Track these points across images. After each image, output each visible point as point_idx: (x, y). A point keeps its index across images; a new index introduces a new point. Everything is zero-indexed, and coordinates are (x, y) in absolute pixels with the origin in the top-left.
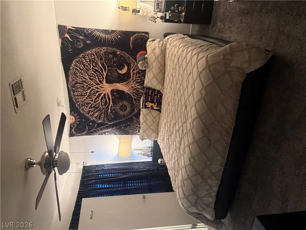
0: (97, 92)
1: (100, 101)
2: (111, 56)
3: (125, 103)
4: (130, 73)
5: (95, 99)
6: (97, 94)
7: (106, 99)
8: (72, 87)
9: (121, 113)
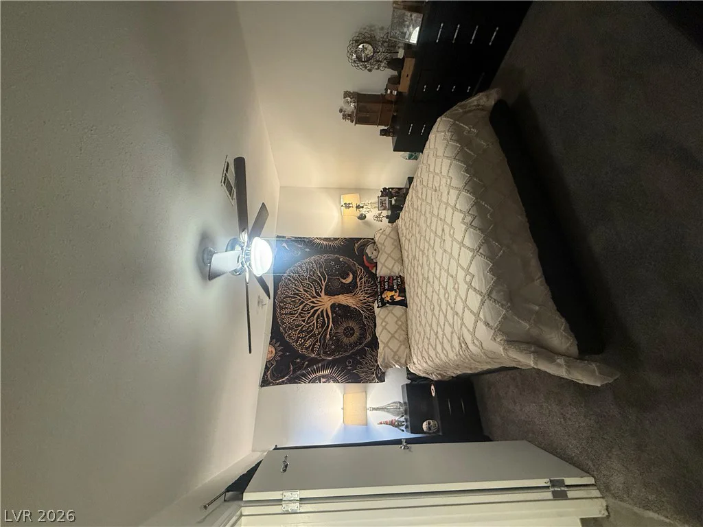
0: (313, 307)
1: (315, 321)
2: (332, 263)
3: (352, 324)
4: (356, 282)
5: (309, 318)
6: (312, 311)
7: (324, 318)
8: (280, 302)
9: (346, 340)
